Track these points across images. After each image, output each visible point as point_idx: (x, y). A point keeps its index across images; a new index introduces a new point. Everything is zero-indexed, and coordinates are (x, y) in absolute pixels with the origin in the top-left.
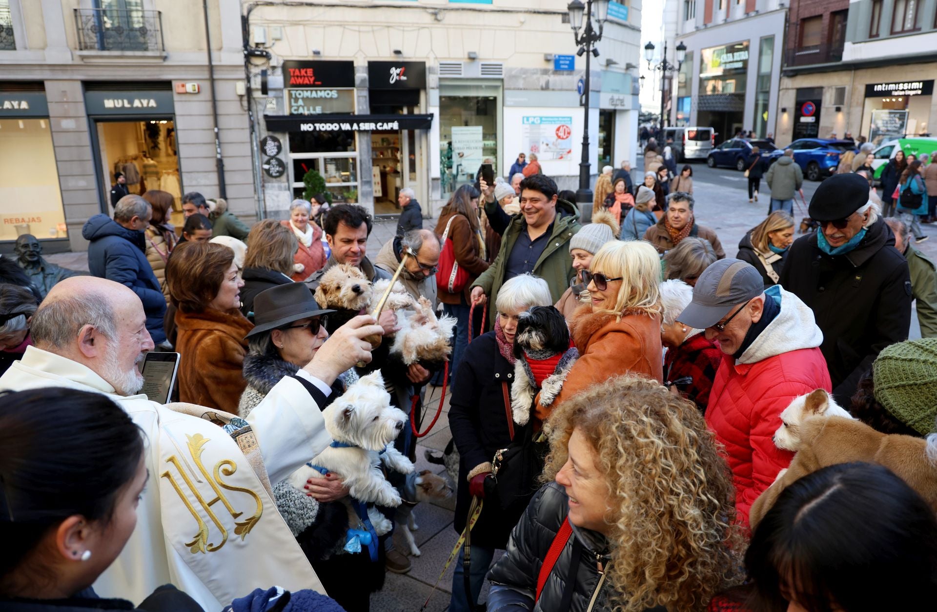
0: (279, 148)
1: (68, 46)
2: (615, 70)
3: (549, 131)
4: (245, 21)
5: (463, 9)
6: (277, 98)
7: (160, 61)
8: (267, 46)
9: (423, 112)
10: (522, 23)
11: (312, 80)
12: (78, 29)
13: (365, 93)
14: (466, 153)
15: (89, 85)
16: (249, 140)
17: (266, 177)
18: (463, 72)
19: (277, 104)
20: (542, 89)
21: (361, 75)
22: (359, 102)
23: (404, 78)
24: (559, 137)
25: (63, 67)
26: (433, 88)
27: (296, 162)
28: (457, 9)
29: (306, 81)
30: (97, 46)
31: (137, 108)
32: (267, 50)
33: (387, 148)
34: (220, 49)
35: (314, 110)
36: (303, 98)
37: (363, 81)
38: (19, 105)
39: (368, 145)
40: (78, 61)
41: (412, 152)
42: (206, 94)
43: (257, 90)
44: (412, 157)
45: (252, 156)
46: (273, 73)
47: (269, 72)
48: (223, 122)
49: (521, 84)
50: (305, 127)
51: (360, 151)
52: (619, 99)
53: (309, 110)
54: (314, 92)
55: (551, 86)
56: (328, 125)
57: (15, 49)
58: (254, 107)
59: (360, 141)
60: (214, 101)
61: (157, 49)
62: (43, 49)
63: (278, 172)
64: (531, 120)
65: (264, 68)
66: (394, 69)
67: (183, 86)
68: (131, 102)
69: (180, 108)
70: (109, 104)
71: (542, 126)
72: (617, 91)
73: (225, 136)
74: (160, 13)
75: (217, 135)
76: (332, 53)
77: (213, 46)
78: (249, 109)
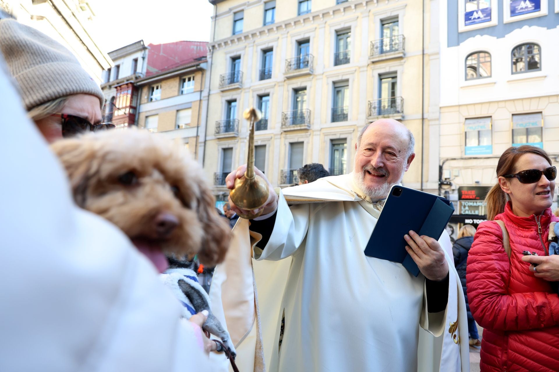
0: (453, 231)
4: (441, 168)
6: (454, 205)
11: (474, 196)
29: (471, 197)
32: (450, 182)
34: (427, 181)
35: (474, 212)
36: (469, 206)
46: (453, 193)
47: (450, 192)
50: (468, 221)
53: (471, 212)
54: (475, 203)
65: (447, 190)
76: (487, 182)
77: (424, 180)
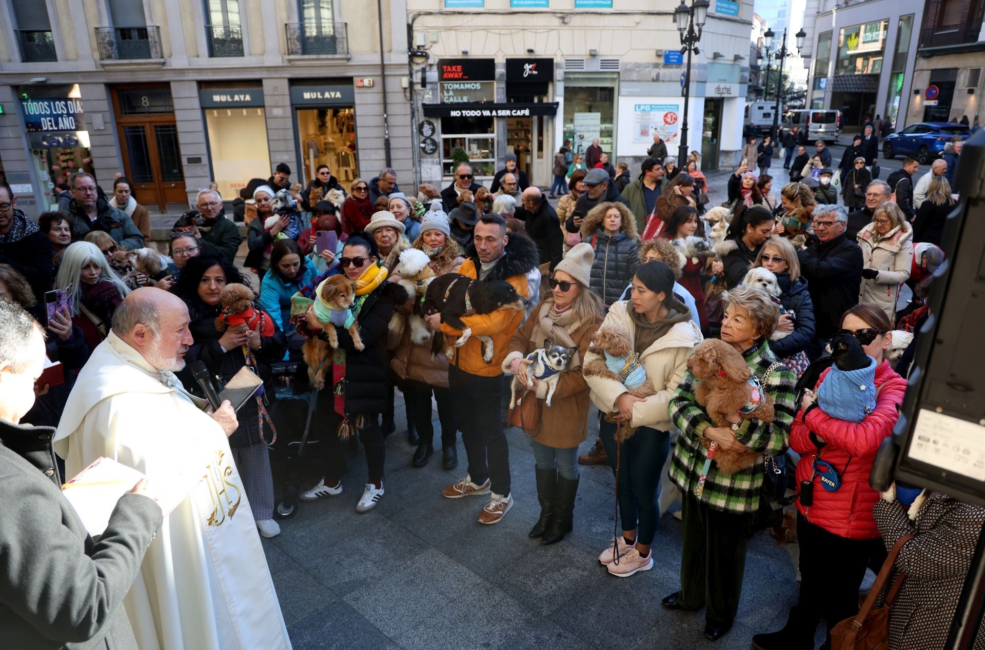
0: (433, 130)
1: (280, 52)
2: (722, 62)
3: (658, 117)
4: (410, 28)
5: (587, 13)
6: (432, 89)
7: (345, 62)
8: (426, 47)
9: (550, 101)
10: (638, 23)
11: (461, 75)
12: (287, 39)
13: (503, 85)
14: (586, 135)
15: (293, 82)
16: (410, 124)
17: (422, 153)
18: (584, 67)
19: (433, 95)
20: (653, 81)
21: (500, 70)
22: (497, 93)
23: (535, 72)
24: (666, 122)
25: (276, 68)
26: (559, 81)
27: (446, 141)
28: (582, 13)
29: (456, 76)
30: (300, 51)
31: (327, 98)
32: (426, 51)
33: (521, 130)
34: (390, 51)
36: (453, 90)
37: (501, 75)
38: (245, 98)
39: (504, 129)
40: (286, 64)
41: (541, 133)
42: (378, 88)
43: (418, 83)
44: (541, 138)
45: (412, 137)
46: (430, 70)
47: (428, 69)
48: (392, 109)
49: (634, 76)
50: (454, 114)
51: (497, 134)
52: (725, 88)
53: (457, 99)
54: (462, 85)
55: (661, 78)
56: (473, 111)
57: (243, 55)
58: (415, 97)
59: (498, 125)
60: (384, 93)
61: (344, 53)
62: (263, 55)
63: (432, 149)
64: (642, 108)
65: (423, 66)
66: (527, 65)
67: (362, 81)
68: (323, 94)
69: (358, 99)
70: (307, 96)
71: (652, 113)
72: (724, 81)
73: (393, 121)
74: (346, 24)
75: (386, 120)
76: (477, 53)
77: (385, 49)
78: (411, 99)
